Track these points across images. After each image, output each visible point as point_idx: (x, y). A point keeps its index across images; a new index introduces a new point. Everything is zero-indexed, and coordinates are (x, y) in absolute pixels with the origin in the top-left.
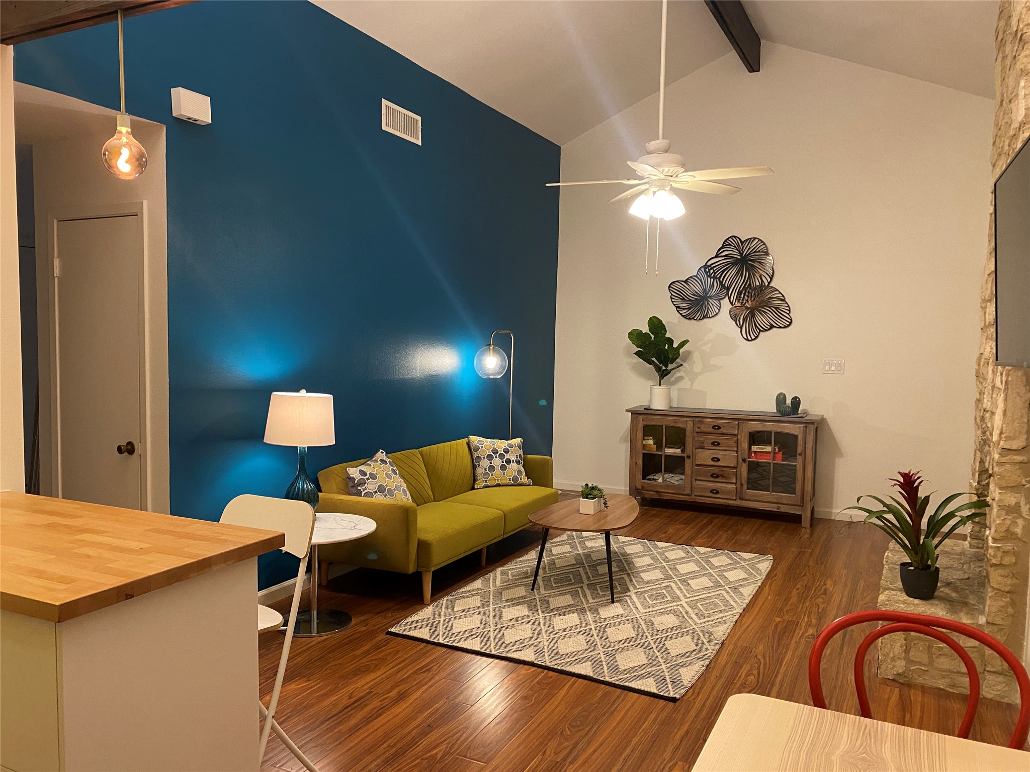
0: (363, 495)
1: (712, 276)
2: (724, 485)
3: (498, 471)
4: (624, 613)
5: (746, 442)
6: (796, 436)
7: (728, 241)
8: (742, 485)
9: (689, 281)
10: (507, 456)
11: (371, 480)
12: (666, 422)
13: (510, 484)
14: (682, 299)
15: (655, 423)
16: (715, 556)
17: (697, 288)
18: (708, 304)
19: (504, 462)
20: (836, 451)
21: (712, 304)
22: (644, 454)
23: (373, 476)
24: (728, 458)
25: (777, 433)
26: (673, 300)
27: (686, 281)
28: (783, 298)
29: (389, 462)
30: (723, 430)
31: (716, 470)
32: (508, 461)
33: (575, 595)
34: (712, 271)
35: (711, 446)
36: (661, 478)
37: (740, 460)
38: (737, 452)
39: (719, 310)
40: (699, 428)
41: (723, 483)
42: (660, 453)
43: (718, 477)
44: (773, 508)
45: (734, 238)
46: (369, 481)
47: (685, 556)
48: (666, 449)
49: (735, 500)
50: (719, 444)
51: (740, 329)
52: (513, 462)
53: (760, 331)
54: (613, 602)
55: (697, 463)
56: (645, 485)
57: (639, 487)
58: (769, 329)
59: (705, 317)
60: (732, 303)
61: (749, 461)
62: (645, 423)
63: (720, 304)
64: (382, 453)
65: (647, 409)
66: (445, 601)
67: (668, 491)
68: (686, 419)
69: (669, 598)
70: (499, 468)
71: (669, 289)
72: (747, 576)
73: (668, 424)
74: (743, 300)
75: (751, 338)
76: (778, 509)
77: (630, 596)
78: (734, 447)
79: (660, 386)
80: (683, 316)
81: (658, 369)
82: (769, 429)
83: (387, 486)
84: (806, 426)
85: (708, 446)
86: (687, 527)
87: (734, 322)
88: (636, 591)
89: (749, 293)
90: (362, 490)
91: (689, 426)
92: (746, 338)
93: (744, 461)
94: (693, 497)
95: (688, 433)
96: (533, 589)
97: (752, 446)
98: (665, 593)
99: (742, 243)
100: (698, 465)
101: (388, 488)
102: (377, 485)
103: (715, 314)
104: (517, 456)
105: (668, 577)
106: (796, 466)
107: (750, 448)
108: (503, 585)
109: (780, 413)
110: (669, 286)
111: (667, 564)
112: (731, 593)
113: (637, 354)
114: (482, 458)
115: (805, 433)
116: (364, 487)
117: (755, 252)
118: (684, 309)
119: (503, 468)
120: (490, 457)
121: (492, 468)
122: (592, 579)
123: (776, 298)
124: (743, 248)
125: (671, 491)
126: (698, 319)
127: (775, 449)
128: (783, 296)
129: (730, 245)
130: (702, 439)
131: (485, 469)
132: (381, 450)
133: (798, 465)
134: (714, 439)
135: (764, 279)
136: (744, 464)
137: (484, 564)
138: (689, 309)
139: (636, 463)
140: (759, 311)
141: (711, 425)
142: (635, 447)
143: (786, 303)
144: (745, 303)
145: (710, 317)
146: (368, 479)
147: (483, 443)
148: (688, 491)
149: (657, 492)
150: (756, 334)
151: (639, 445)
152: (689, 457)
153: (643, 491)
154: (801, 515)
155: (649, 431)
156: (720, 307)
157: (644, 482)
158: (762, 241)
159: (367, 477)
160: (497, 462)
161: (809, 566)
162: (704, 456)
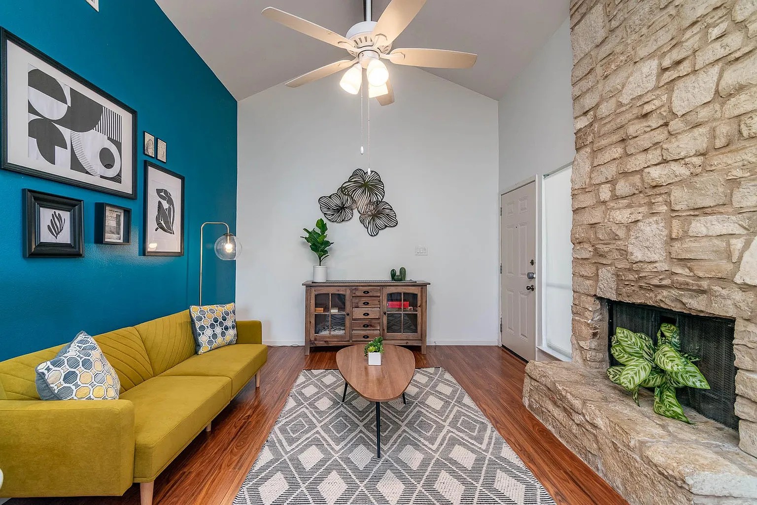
2: (372, 332)
7: (355, 172)
8: (384, 330)
15: (323, 292)
24: (374, 313)
25: (404, 293)
31: (366, 322)
43: (368, 326)
50: (368, 303)
62: (316, 293)
66: (246, 493)
73: (333, 292)
82: (398, 291)
84: (422, 288)
85: (361, 306)
91: (348, 293)
93: (385, 313)
95: (347, 298)
106: (416, 314)
108: (292, 447)
115: (421, 292)
140: (377, 217)
162: (358, 313)
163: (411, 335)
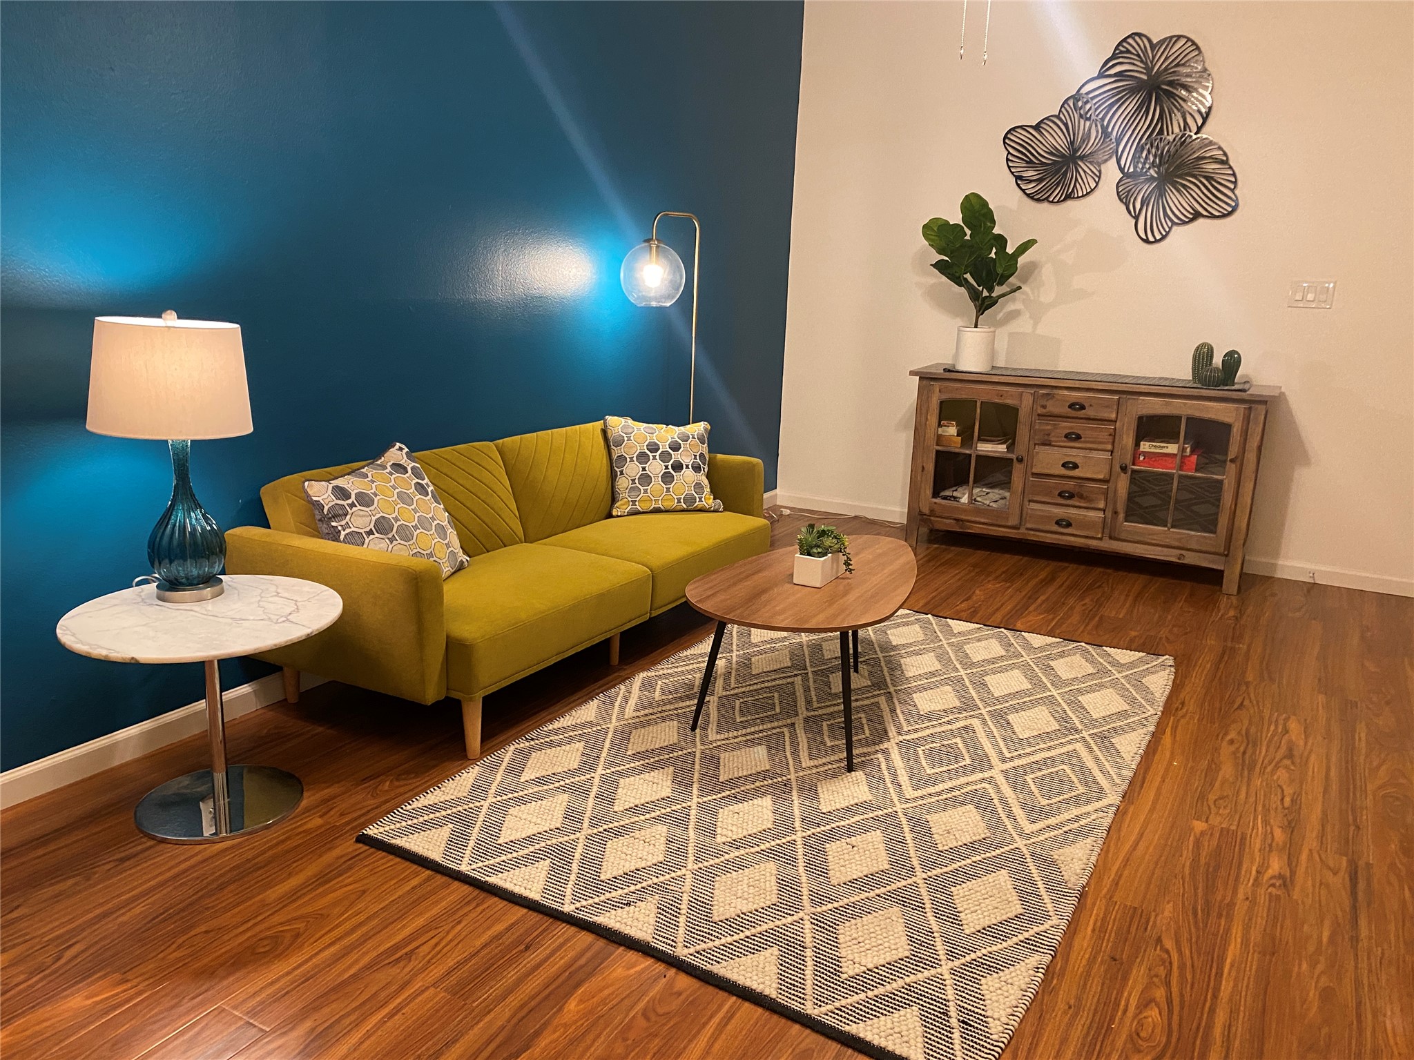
0: (342, 537)
2: (1083, 512)
3: (657, 484)
4: (871, 798)
5: (1131, 435)
6: (1228, 427)
7: (1125, 44)
8: (1116, 513)
9: (1042, 125)
10: (676, 456)
11: (359, 507)
12: (982, 394)
13: (678, 508)
14: (1027, 162)
15: (964, 396)
16: (1062, 655)
17: (1056, 139)
18: (1077, 171)
19: (670, 467)
20: (1301, 455)
21: (1085, 172)
22: (937, 452)
23: (365, 500)
24: (1093, 463)
25: (1191, 420)
26: (1010, 164)
27: (1037, 127)
28: (1225, 158)
29: (413, 468)
30: (1089, 412)
31: (1069, 485)
32: (678, 467)
33: (774, 744)
34: (1088, 106)
35: (1065, 442)
36: (966, 496)
37: (1117, 468)
38: (1112, 452)
39: (1097, 184)
40: (1044, 407)
41: (1080, 507)
42: (968, 452)
43: (1071, 496)
44: (1170, 556)
45: (1137, 38)
46: (354, 509)
47: (1003, 653)
48: (979, 445)
49: (1101, 539)
50: (1078, 437)
51: (1134, 221)
52: (687, 467)
53: (1174, 223)
54: (850, 769)
55: (1034, 470)
56: (936, 507)
57: (926, 510)
58: (1191, 220)
59: (1069, 197)
60: (1122, 170)
61: (1134, 471)
62: (945, 397)
63: (1100, 172)
64: (401, 449)
65: (949, 371)
66: (510, 753)
67: (977, 519)
68: (1021, 390)
69: (968, 761)
70: (660, 479)
71: (1005, 143)
72: (1126, 707)
73: (986, 398)
74: (1145, 163)
75: (1155, 238)
76: (1179, 559)
77: (886, 752)
78: (1107, 442)
79: (976, 326)
80: (1028, 195)
81: (974, 295)
82: (1175, 412)
83: (396, 519)
84: (1250, 408)
85: (1056, 442)
86: (1009, 588)
87: (1124, 207)
88: (901, 738)
89: (1157, 148)
90: (340, 528)
91: (1026, 403)
92: (1145, 238)
93: (1124, 469)
94: (1022, 530)
95: (1022, 416)
96: (694, 728)
97: (1142, 443)
98: (960, 745)
99: (1153, 46)
100: (1036, 475)
101: (399, 523)
102: (374, 519)
103: (1089, 190)
104: (695, 456)
105: (968, 706)
106: (1221, 482)
107: (1137, 445)
108: (638, 714)
109: (1200, 382)
110: (1005, 137)
111: (969, 671)
112: (1095, 748)
113: (939, 266)
114: (628, 460)
115: (1247, 419)
116: (343, 523)
117: (1177, 65)
118: (1031, 181)
119: (667, 478)
120: (643, 458)
121: (645, 479)
122: (815, 705)
123: (1210, 157)
124: (1154, 57)
125: (983, 520)
126: (1056, 200)
127: (1184, 450)
128: (1225, 154)
129: (1128, 51)
130: (1049, 427)
131: (633, 481)
132: (398, 444)
133: (1226, 482)
134: (1071, 428)
135: (1189, 120)
136: (1122, 474)
137: (617, 663)
138: (1040, 181)
139: (923, 468)
140: (1175, 184)
141: (1067, 401)
142: (922, 439)
143: (1231, 168)
144: (1149, 168)
145: (1078, 197)
146: (352, 505)
147: (630, 430)
148: (1013, 521)
149: (957, 520)
150: (1165, 230)
151: (930, 434)
152: (1020, 460)
153: (932, 518)
154: (1222, 572)
155: (948, 410)
156: (1099, 177)
157: (935, 503)
158: (1194, 42)
159: (350, 501)
160: (656, 467)
161: (1247, 684)
162: (1049, 460)
163: (1194, 536)
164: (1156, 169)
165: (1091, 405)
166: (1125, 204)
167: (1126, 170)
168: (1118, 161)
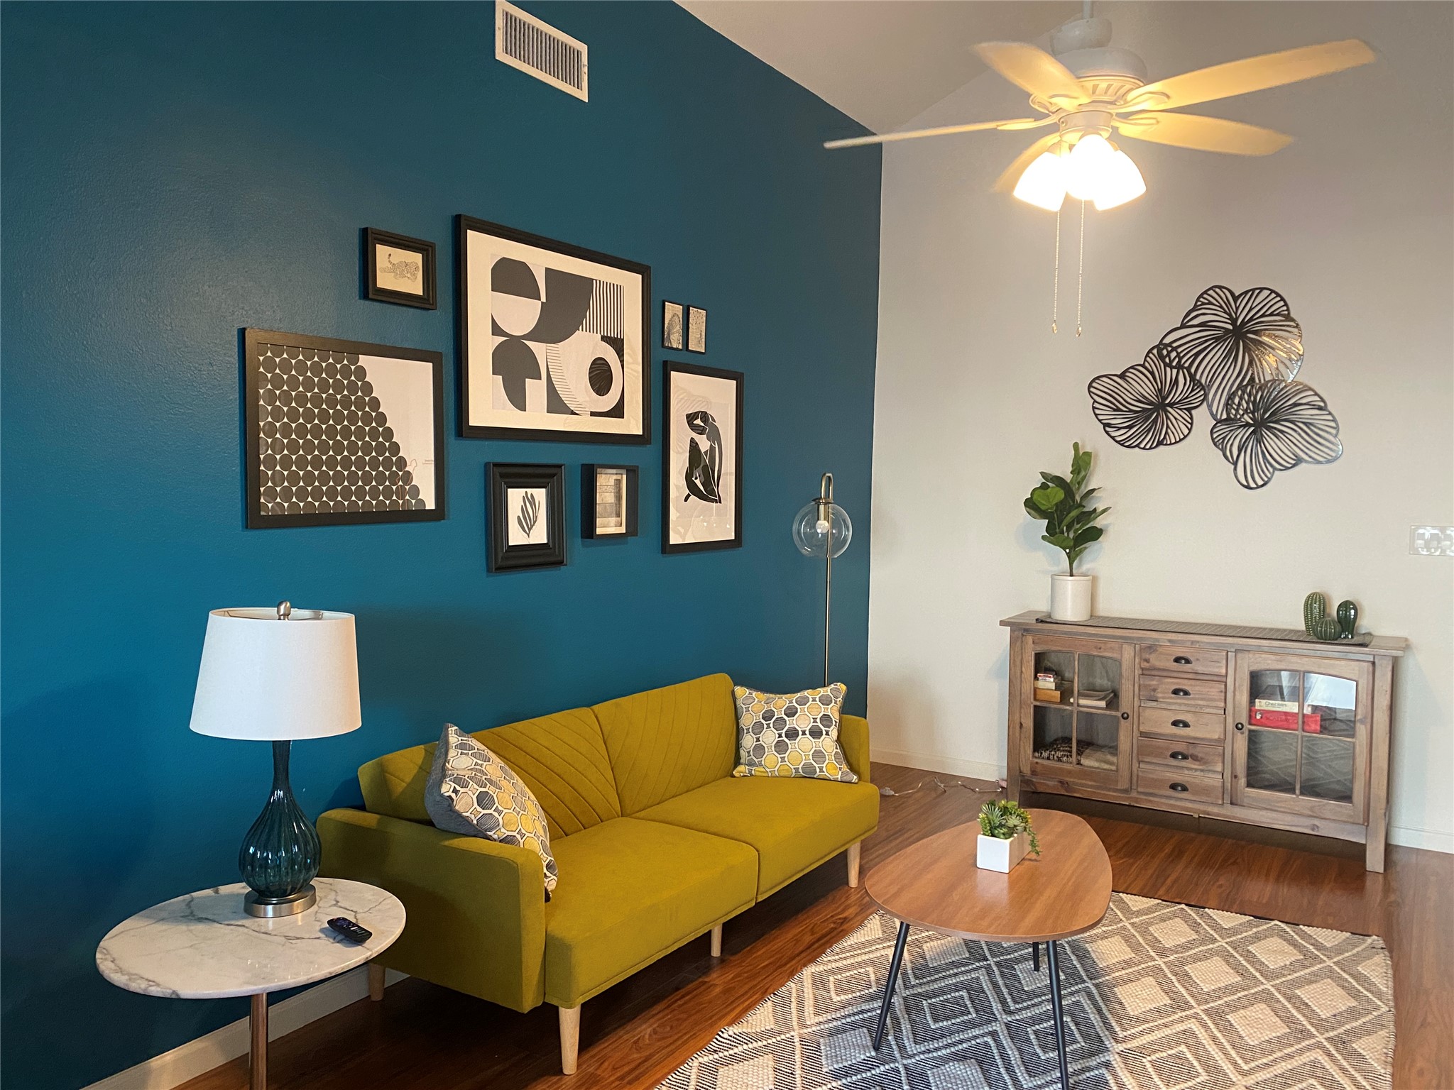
1: (1174, 364)
9: (1128, 374)
14: (1115, 410)
18: (1168, 418)
21: (1176, 419)
22: (1035, 706)
26: (1097, 412)
27: (1122, 376)
34: (1173, 354)
35: (1173, 698)
40: (1147, 661)
41: (1195, 770)
45: (1217, 290)
48: (1080, 700)
49: (1221, 806)
51: (1233, 467)
55: (1142, 730)
56: (1039, 768)
57: (1027, 770)
59: (1160, 443)
60: (1214, 417)
63: (1191, 418)
65: (1042, 621)
71: (1089, 392)
74: (1238, 410)
75: (1256, 484)
78: (1219, 700)
84: (1374, 664)
87: (1221, 453)
89: (1249, 396)
92: (1246, 484)
94: (1134, 794)
97: (1257, 701)
99: (1235, 298)
100: (1143, 734)
103: (1182, 437)
105: (1179, 1002)
106: (1352, 743)
107: (1252, 702)
110: (1090, 386)
117: (1263, 316)
124: (1237, 308)
126: (1148, 447)
127: (1304, 709)
128: (1322, 400)
129: (1210, 303)
134: (1178, 684)
138: (1130, 427)
139: (1021, 724)
142: (1018, 693)
143: (1330, 414)
144: (1243, 414)
148: (1123, 785)
151: (1027, 687)
152: (1125, 717)
154: (1364, 846)
156: (1192, 424)
157: (1037, 763)
158: (1278, 295)
164: (1251, 415)
165: (1198, 660)
166: (1222, 450)
167: (1219, 417)
168: (1210, 407)
